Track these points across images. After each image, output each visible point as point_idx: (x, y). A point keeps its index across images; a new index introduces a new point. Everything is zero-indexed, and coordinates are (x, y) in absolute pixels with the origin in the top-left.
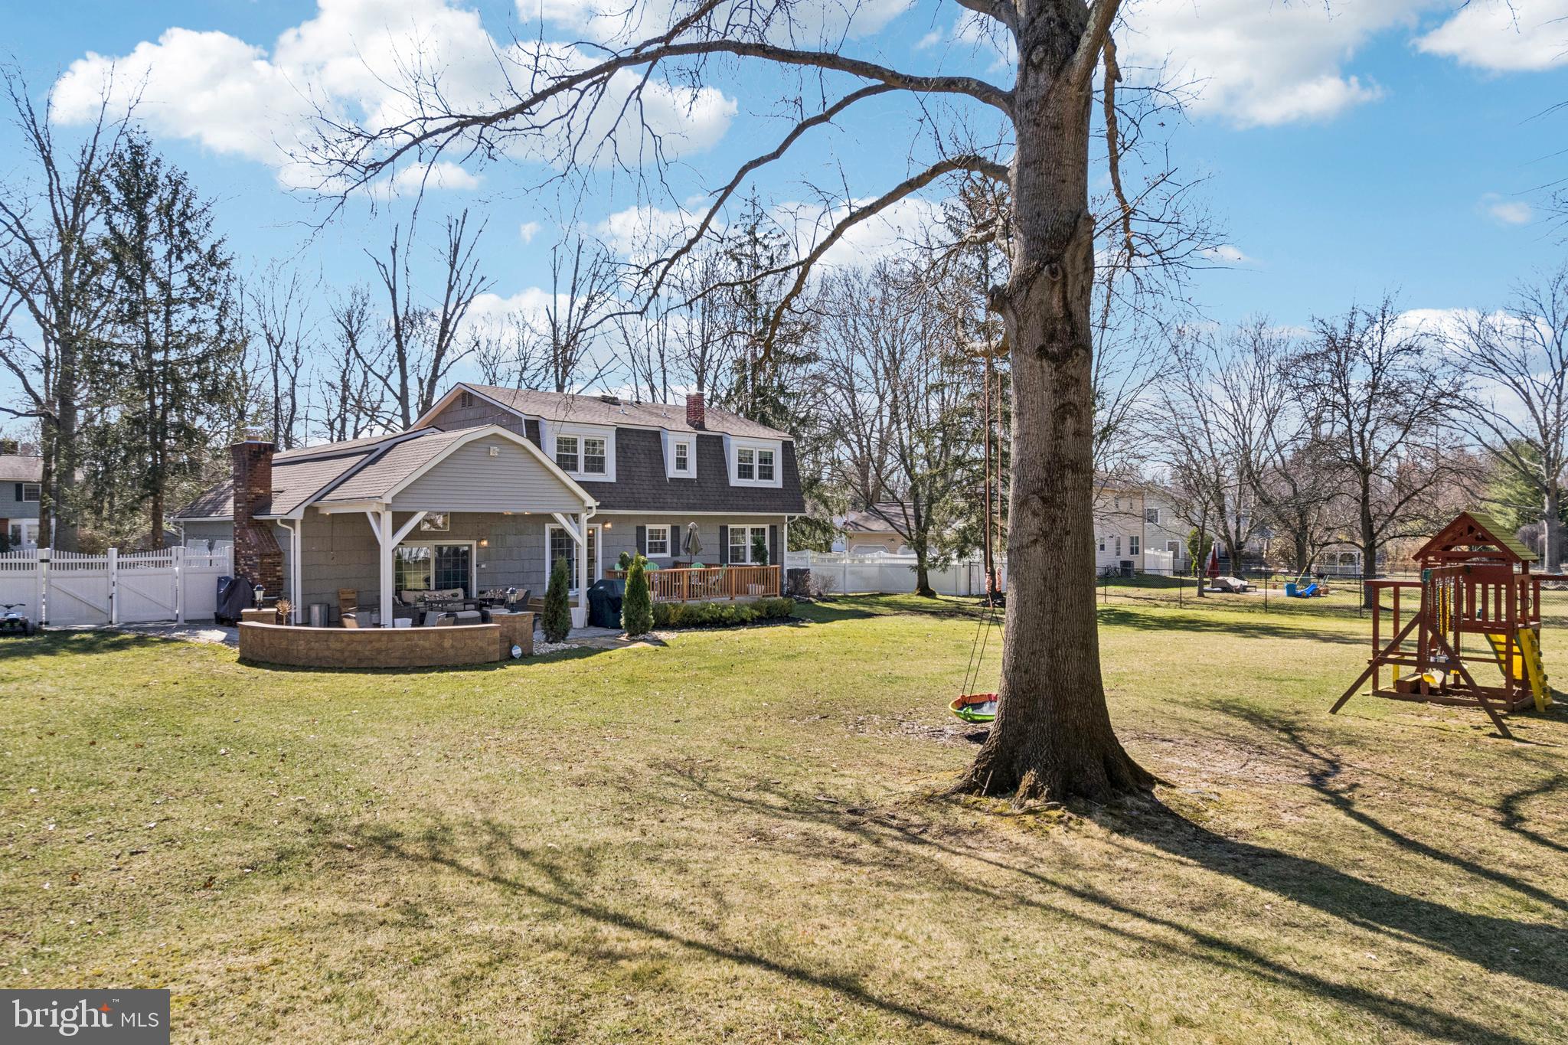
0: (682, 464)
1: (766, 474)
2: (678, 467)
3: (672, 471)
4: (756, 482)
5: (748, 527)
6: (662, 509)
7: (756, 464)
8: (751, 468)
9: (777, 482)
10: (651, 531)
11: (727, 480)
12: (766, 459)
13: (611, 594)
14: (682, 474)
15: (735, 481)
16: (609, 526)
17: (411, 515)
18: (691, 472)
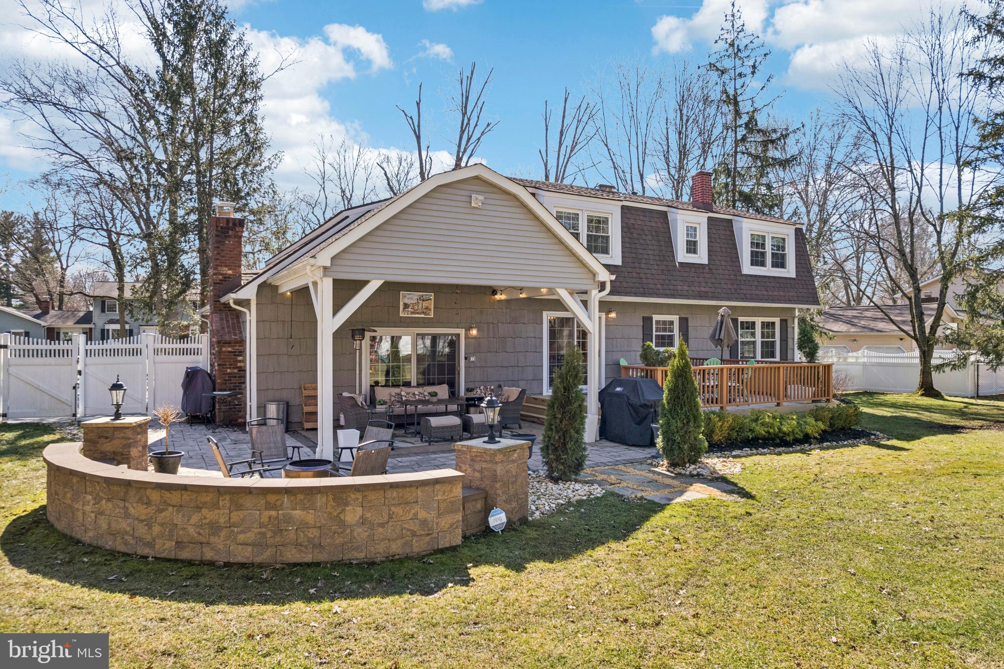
0: (692, 247)
1: (779, 261)
2: (689, 251)
3: (682, 256)
4: (769, 270)
5: (758, 321)
6: (673, 296)
7: (768, 250)
8: (763, 254)
9: (790, 271)
10: (658, 322)
11: (738, 268)
12: (780, 245)
13: (634, 400)
14: (692, 259)
15: (748, 269)
16: (613, 315)
17: (361, 284)
18: (702, 257)
